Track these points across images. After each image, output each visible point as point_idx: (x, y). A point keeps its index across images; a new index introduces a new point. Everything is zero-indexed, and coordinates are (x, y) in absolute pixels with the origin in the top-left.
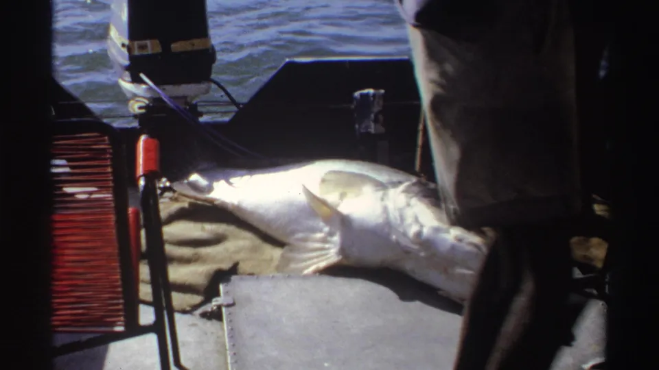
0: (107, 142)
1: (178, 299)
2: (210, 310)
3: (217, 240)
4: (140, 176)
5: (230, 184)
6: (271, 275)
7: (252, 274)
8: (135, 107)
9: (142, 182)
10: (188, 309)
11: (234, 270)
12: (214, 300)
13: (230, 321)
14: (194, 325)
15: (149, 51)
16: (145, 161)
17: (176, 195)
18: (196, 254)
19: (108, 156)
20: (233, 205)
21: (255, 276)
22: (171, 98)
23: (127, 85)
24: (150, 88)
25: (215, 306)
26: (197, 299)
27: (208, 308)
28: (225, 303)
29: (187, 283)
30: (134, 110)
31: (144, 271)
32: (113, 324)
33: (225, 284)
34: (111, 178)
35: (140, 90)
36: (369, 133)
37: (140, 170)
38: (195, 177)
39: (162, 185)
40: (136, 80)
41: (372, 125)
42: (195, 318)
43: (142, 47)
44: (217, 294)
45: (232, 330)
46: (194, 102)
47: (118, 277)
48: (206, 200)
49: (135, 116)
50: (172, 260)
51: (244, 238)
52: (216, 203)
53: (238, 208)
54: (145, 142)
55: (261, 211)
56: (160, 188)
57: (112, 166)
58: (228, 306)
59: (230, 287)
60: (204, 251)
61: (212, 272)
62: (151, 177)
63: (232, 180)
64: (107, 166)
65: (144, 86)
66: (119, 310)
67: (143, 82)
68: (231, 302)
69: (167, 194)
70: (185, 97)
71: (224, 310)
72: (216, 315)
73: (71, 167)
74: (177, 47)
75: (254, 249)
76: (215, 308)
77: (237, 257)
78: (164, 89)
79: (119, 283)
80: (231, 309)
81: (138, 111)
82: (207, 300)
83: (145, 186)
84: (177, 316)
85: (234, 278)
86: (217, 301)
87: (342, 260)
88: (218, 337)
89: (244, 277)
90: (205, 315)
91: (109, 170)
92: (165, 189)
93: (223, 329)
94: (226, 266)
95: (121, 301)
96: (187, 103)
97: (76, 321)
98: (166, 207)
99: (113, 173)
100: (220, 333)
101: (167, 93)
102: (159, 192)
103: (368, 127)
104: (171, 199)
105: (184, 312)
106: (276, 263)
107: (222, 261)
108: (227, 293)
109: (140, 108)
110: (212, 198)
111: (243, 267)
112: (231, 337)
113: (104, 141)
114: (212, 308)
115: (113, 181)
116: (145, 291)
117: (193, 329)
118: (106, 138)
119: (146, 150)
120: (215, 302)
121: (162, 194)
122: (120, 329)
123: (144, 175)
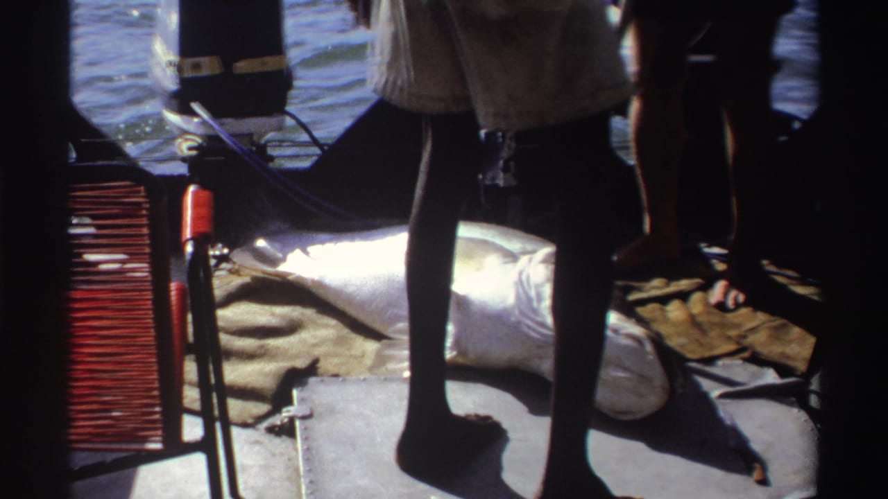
0: (143, 194)
1: (236, 407)
2: (278, 423)
3: (291, 328)
4: (187, 240)
5: (307, 253)
6: (362, 378)
7: (336, 375)
8: (184, 147)
9: (189, 248)
10: (250, 421)
11: (312, 370)
12: (285, 410)
13: (305, 439)
14: (257, 442)
15: (205, 72)
16: (194, 219)
17: (236, 267)
18: (262, 347)
19: (144, 212)
20: (313, 281)
21: (340, 379)
22: (233, 136)
23: (173, 118)
24: (204, 123)
25: (286, 417)
26: (263, 408)
27: (277, 420)
28: (300, 414)
29: (249, 386)
30: (182, 151)
31: (190, 369)
32: (145, 439)
33: (300, 388)
34: (148, 242)
35: (191, 124)
36: (496, 186)
37: (188, 233)
38: (261, 243)
39: (217, 253)
40: (185, 110)
41: (501, 175)
42: (259, 433)
43: (196, 67)
44: (289, 402)
45: (308, 450)
46: (263, 141)
47: (155, 376)
48: (278, 275)
49: (184, 160)
50: (230, 354)
51: (327, 326)
52: (290, 278)
53: (320, 284)
54: (195, 194)
55: (350, 289)
56: (215, 257)
57: (150, 226)
58: (304, 418)
59: (306, 392)
60: (272, 342)
61: (283, 372)
62: (202, 241)
63: (310, 249)
64: (142, 226)
65: (196, 120)
66: (154, 421)
67: (194, 114)
68: (307, 412)
69: (224, 265)
70: (250, 135)
71: (297, 423)
72: (287, 430)
73: (98, 227)
74: (242, 66)
75: (339, 341)
76: (286, 420)
77: (317, 352)
78: (222, 125)
79: (156, 385)
80: (308, 423)
81: (186, 153)
82: (276, 410)
83: (194, 254)
84: (235, 431)
85: (312, 380)
86: (288, 411)
87: (456, 357)
88: (290, 460)
89: (326, 379)
90: (271, 430)
91: (145, 231)
92: (222, 259)
93: (296, 450)
94: (301, 363)
95: (157, 409)
96: (253, 143)
97: (99, 436)
98: (222, 282)
99: (152, 236)
100: (293, 454)
101: (226, 129)
102: (213, 262)
103: (493, 179)
104: (231, 272)
105: (245, 425)
106: (368, 362)
107: (297, 356)
108: (302, 400)
109: (190, 149)
110: (284, 272)
111: (323, 365)
112: (307, 460)
113: (139, 192)
114: (282, 421)
115: (150, 246)
116: (191, 396)
117: (257, 448)
118: (142, 188)
119: (196, 205)
120: (287, 413)
121: (217, 265)
122: (155, 446)
123: (192, 239)
